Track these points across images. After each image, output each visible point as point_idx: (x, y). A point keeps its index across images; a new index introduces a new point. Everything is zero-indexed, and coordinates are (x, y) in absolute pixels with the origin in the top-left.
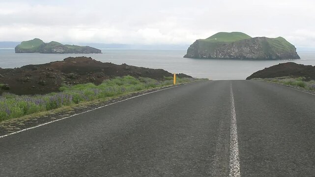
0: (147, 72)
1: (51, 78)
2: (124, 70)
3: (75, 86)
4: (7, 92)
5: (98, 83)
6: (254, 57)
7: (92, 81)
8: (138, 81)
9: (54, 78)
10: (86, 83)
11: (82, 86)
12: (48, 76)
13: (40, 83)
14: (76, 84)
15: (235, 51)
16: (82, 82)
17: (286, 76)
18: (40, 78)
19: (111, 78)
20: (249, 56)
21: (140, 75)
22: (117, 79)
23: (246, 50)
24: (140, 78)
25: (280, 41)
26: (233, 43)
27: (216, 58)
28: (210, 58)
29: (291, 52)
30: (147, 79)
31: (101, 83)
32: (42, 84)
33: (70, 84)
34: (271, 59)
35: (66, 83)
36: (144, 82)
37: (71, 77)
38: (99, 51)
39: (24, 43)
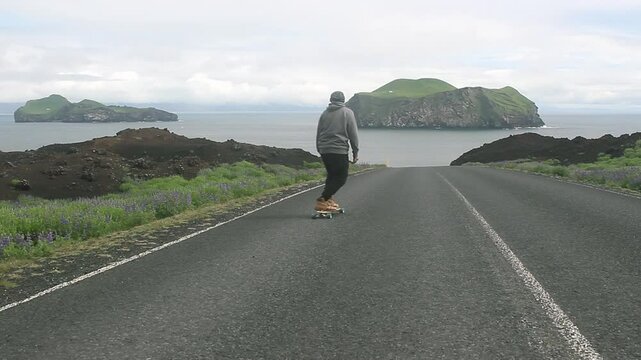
0: (273, 155)
1: (104, 167)
2: (231, 152)
3: (149, 181)
4: (27, 195)
5: (190, 175)
6: (461, 124)
7: (178, 172)
8: (262, 171)
9: (108, 167)
10: (168, 176)
11: (161, 181)
12: (97, 164)
13: (84, 177)
14: (146, 178)
15: (427, 114)
16: (160, 175)
17: (524, 158)
18: (84, 168)
19: (212, 165)
20: (451, 122)
21: (264, 160)
22: (224, 168)
23: (447, 110)
24: (265, 165)
25: (509, 94)
26: (422, 99)
27: (394, 128)
28: (380, 127)
29: (528, 114)
30: (278, 167)
31: (195, 176)
32: (88, 179)
33: (139, 177)
34: (491, 127)
35: (132, 176)
36: (272, 171)
37: (140, 166)
38: (173, 118)
39: (31, 103)
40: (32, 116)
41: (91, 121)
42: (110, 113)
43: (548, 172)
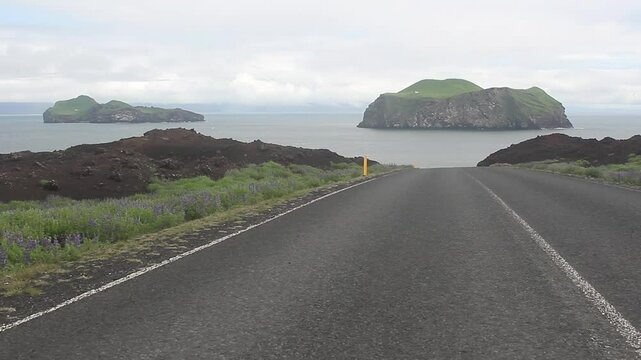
0: (300, 155)
1: (131, 168)
2: (259, 153)
3: (176, 182)
4: (55, 195)
5: (216, 176)
6: (487, 125)
7: (205, 172)
8: (289, 172)
9: (136, 167)
10: (195, 176)
11: (188, 182)
12: (125, 164)
13: (112, 178)
14: (177, 178)
15: (452, 115)
16: (187, 175)
17: (552, 159)
18: (112, 169)
19: (240, 166)
20: (479, 122)
21: (292, 161)
22: (251, 169)
23: (472, 111)
24: (292, 165)
25: (535, 94)
26: (448, 100)
27: (419, 128)
28: (406, 127)
29: (555, 114)
30: (304, 168)
31: (222, 176)
32: (115, 179)
33: (166, 178)
34: (518, 128)
35: (159, 177)
36: (298, 172)
37: (167, 166)
38: (199, 118)
39: (59, 104)
40: (60, 117)
41: (119, 121)
42: (138, 114)
43: (580, 174)
